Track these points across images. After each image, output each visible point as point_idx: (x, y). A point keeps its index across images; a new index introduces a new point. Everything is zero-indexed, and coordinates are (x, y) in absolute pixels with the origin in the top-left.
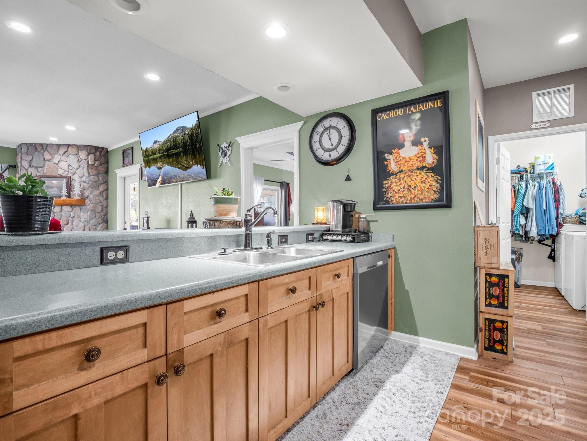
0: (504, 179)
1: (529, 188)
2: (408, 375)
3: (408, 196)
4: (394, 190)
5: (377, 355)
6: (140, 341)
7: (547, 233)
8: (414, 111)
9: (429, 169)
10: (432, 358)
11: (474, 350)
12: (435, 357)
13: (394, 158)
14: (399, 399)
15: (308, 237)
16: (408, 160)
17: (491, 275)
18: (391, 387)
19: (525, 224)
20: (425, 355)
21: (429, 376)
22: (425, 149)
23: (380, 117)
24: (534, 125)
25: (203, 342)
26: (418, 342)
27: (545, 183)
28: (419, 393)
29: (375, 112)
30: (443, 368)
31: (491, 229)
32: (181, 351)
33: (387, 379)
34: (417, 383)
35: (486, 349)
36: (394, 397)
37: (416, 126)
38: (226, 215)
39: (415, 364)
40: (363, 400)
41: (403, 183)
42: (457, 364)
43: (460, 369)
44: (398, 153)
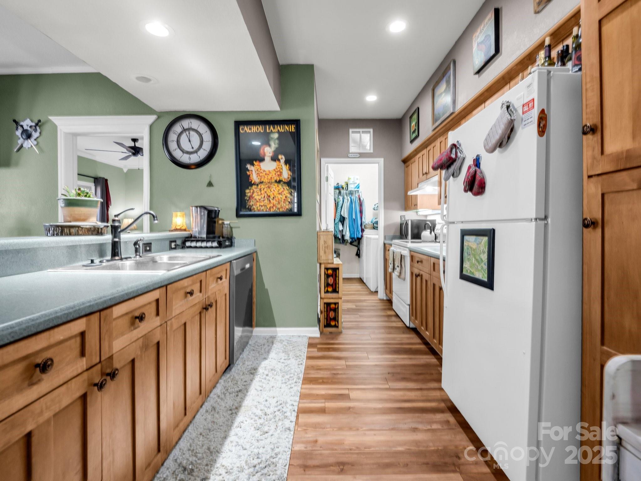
0: (330, 194)
1: (345, 201)
2: (275, 359)
3: (268, 205)
4: (256, 199)
5: (245, 350)
6: (77, 351)
7: (356, 237)
8: (273, 131)
9: (284, 183)
10: (289, 342)
11: (317, 329)
12: (291, 341)
13: (256, 170)
14: (272, 377)
15: (171, 245)
16: (268, 173)
17: (327, 269)
18: (263, 371)
19: (342, 230)
20: (283, 341)
21: (290, 355)
22: (282, 166)
23: (243, 129)
24: (350, 155)
25: (127, 347)
26: (276, 332)
27: (354, 198)
28: (286, 369)
29: (238, 124)
30: (299, 347)
31: (328, 233)
32: (111, 358)
33: (259, 366)
34: (283, 363)
35: (325, 326)
36: (267, 378)
37: (275, 144)
38: (84, 220)
39: (277, 350)
40: (243, 387)
41: (264, 193)
42: (307, 343)
43: (310, 345)
44: (260, 166)
